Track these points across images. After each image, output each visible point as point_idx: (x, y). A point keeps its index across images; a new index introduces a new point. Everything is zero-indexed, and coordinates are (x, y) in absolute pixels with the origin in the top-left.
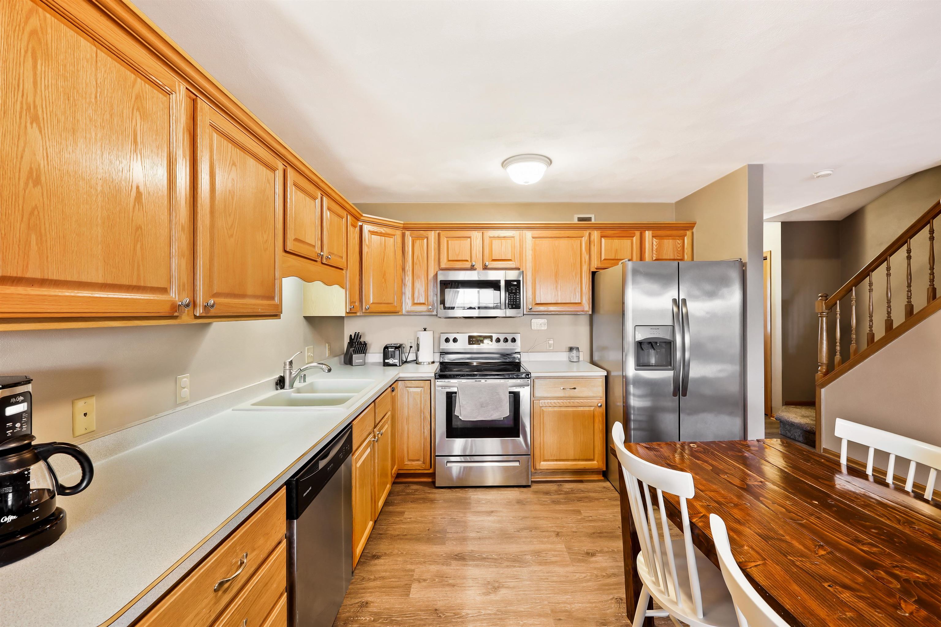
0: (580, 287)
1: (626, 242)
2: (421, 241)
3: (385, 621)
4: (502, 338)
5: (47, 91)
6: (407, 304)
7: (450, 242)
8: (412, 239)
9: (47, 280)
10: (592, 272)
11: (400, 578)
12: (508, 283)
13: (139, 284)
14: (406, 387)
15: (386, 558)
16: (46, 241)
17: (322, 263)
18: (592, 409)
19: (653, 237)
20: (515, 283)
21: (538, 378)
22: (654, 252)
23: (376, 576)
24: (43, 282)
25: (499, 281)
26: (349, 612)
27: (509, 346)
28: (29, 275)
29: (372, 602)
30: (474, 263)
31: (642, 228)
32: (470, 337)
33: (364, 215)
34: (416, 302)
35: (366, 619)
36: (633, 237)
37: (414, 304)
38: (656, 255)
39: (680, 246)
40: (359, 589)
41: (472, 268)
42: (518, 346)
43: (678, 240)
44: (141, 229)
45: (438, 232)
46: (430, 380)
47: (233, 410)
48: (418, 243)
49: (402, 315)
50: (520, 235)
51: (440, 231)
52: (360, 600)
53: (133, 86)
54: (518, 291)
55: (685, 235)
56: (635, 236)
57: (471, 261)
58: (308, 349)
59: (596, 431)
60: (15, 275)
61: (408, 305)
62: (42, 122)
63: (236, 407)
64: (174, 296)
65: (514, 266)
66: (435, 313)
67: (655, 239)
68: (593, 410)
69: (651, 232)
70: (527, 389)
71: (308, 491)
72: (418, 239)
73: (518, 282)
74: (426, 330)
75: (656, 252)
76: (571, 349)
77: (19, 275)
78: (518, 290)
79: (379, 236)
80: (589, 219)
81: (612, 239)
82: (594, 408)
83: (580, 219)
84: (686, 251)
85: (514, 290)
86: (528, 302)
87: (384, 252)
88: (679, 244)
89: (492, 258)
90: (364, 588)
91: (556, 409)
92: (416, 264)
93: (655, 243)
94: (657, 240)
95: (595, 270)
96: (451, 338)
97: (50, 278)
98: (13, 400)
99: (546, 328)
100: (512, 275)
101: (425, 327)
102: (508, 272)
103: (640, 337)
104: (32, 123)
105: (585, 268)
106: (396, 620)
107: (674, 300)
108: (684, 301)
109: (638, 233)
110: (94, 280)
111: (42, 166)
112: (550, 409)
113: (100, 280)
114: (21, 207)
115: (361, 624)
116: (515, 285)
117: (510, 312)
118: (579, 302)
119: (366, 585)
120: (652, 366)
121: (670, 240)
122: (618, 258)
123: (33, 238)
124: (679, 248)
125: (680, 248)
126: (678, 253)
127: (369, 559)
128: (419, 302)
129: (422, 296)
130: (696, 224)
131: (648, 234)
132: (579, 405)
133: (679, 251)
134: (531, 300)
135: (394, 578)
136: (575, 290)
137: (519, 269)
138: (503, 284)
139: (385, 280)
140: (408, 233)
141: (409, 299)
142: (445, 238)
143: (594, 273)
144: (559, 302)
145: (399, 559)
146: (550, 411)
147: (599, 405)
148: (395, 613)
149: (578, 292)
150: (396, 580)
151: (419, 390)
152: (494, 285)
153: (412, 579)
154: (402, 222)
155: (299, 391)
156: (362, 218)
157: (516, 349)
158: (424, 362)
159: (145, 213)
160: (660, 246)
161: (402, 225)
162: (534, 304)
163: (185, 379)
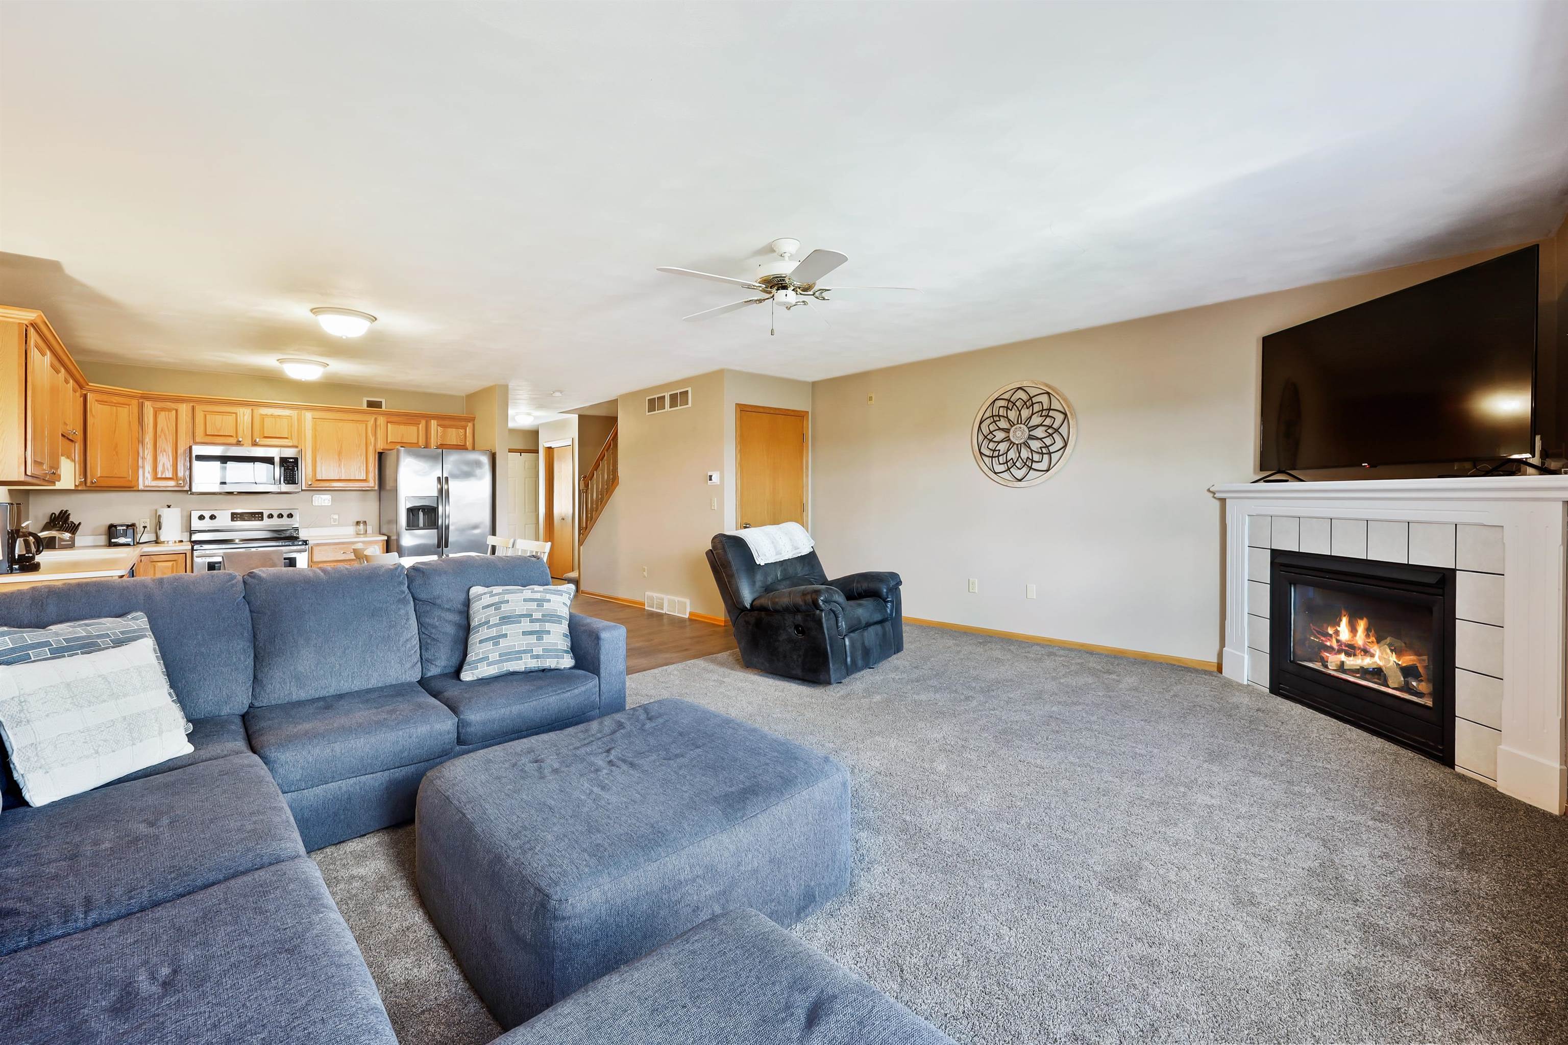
0: (365, 466)
1: (413, 429)
2: (167, 413)
4: (275, 514)
8: (154, 410)
10: (378, 453)
12: (284, 461)
19: (438, 425)
21: (318, 545)
22: (439, 438)
25: (273, 458)
27: (285, 521)
30: (240, 439)
31: (428, 418)
32: (233, 514)
33: (90, 384)
34: (159, 476)
36: (419, 424)
37: (156, 478)
41: (239, 443)
42: (295, 522)
45: (192, 404)
46: (186, 553)
48: (162, 416)
49: (139, 491)
50: (298, 415)
51: (195, 405)
57: (236, 437)
61: (145, 479)
65: (290, 444)
66: (187, 488)
69: (436, 422)
70: (305, 555)
73: (296, 460)
76: (358, 523)
86: (308, 478)
89: (263, 433)
92: (160, 437)
93: (439, 430)
95: (381, 451)
96: (207, 515)
99: (330, 504)
100: (289, 453)
102: (282, 449)
103: (409, 505)
105: (371, 449)
107: (439, 479)
108: (447, 479)
109: (423, 422)
117: (285, 488)
118: (365, 478)
128: (164, 476)
129: (168, 470)
131: (434, 423)
134: (311, 476)
136: (360, 468)
137: (297, 447)
138: (277, 460)
139: (117, 452)
140: (148, 404)
141: (149, 472)
143: (380, 455)
151: (170, 564)
152: (269, 460)
157: (293, 525)
158: (168, 542)
161: (140, 395)
162: (314, 480)
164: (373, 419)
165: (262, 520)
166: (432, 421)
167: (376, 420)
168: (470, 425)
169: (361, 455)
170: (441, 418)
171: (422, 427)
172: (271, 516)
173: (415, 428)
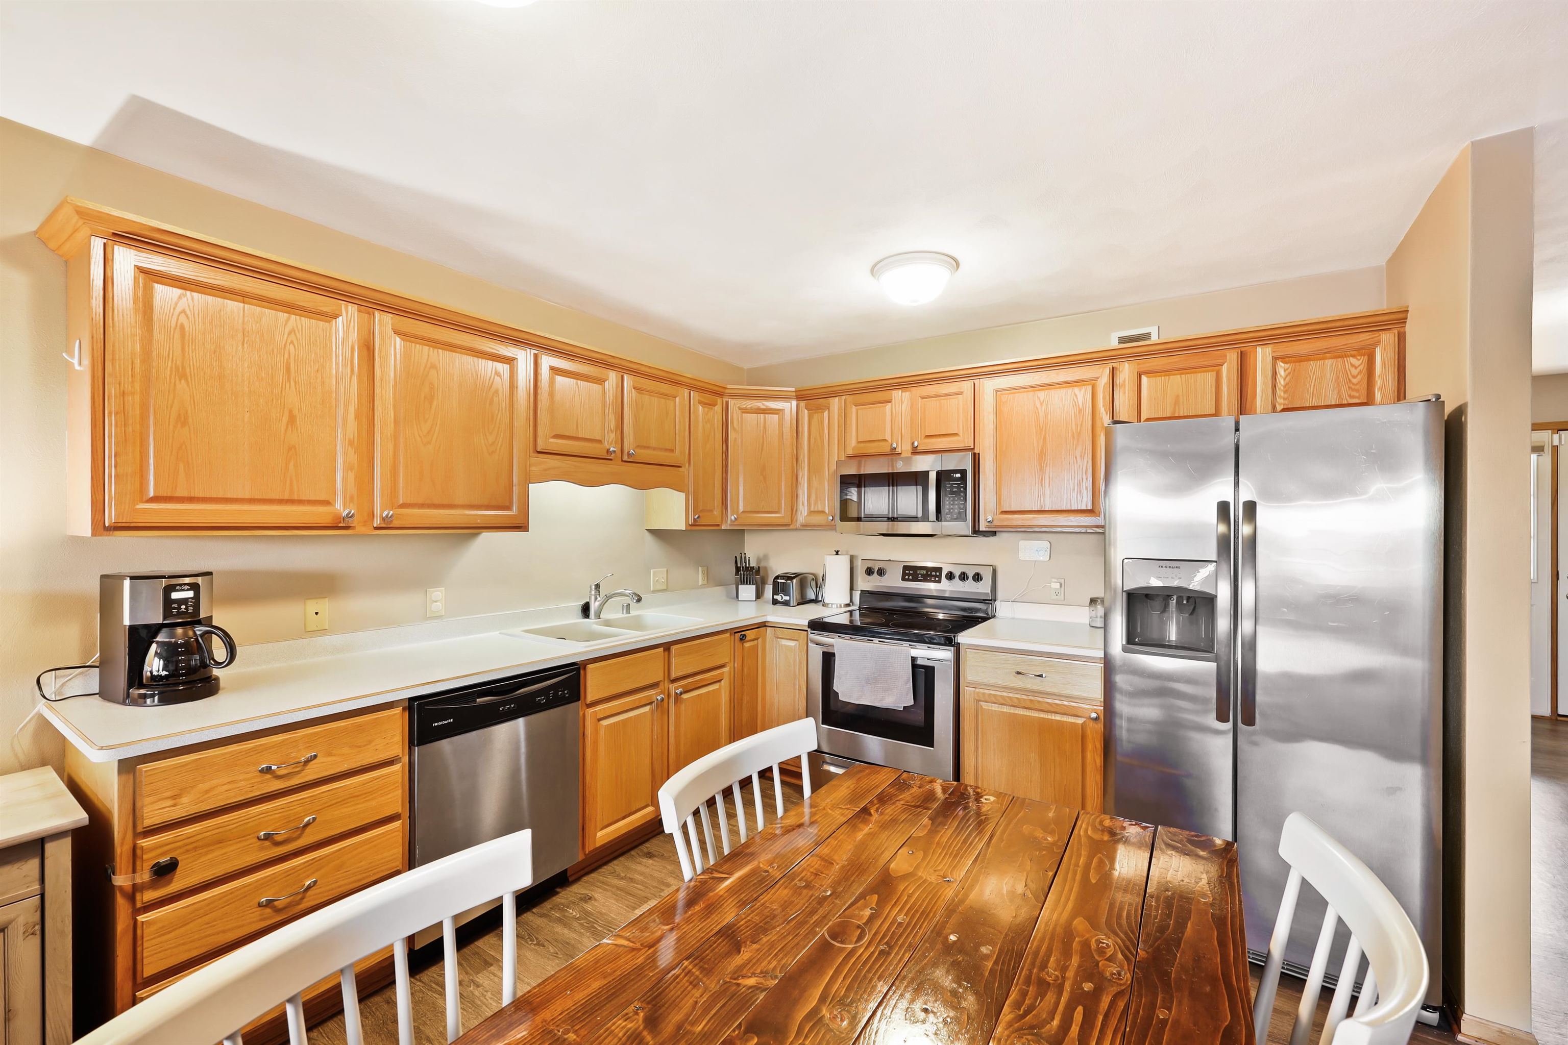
0: (1090, 479)
3: (585, 924)
5: (194, 353)
6: (801, 513)
7: (860, 412)
9: (194, 498)
11: (647, 887)
13: (292, 498)
14: (777, 638)
15: (658, 860)
16: (193, 468)
17: (623, 461)
18: (1080, 721)
20: (958, 475)
23: (628, 875)
24: (191, 500)
26: (567, 899)
28: (178, 494)
29: (595, 900)
35: (572, 913)
36: (1222, 365)
38: (1284, 399)
39: (1360, 372)
40: (599, 881)
43: (1351, 358)
44: (295, 449)
47: (500, 633)
49: (796, 529)
52: (587, 892)
53: (286, 324)
54: (962, 489)
55: (1377, 343)
56: (1225, 362)
58: (654, 573)
59: (1089, 769)
60: (165, 495)
62: (189, 378)
63: (503, 631)
64: (339, 508)
67: (1282, 365)
68: (1083, 725)
69: (1269, 350)
71: (444, 722)
72: (815, 413)
74: (839, 553)
75: (1285, 392)
77: (169, 495)
78: (962, 487)
79: (754, 415)
80: (1147, 336)
81: (1165, 376)
82: (1084, 719)
83: (1122, 340)
84: (1378, 383)
85: (955, 487)
87: (763, 436)
88: (1356, 368)
90: (603, 882)
91: (1006, 709)
94: (1287, 366)
97: (196, 496)
98: (177, 588)
101: (837, 549)
104: (180, 380)
106: (597, 929)
108: (1251, 508)
110: (240, 495)
111: (189, 412)
112: (995, 707)
113: (247, 496)
114: (170, 445)
115: (564, 916)
116: (957, 479)
118: (1090, 507)
119: (608, 880)
120: (1170, 647)
121: (1328, 362)
122: (1181, 414)
123: (181, 466)
124: (1354, 377)
125: (1359, 377)
126: (1353, 390)
127: (641, 854)
130: (1407, 311)
131: (1262, 356)
132: (1052, 710)
133: (1356, 385)
135: (642, 885)
136: (1079, 484)
142: (854, 406)
144: (1047, 509)
145: (668, 867)
146: (995, 711)
147: (1094, 715)
148: (602, 921)
149: (1087, 488)
150: (642, 887)
153: (657, 895)
154: (793, 389)
155: (608, 623)
156: (727, 391)
159: (300, 435)
160: (1295, 379)
163: (438, 593)
164: (1107, 371)
165: (939, 582)
166: (1259, 349)
167: (1113, 371)
168: (1388, 338)
169: (1082, 457)
170: (1288, 336)
171: (1229, 370)
172: (950, 576)
173: (1209, 378)
